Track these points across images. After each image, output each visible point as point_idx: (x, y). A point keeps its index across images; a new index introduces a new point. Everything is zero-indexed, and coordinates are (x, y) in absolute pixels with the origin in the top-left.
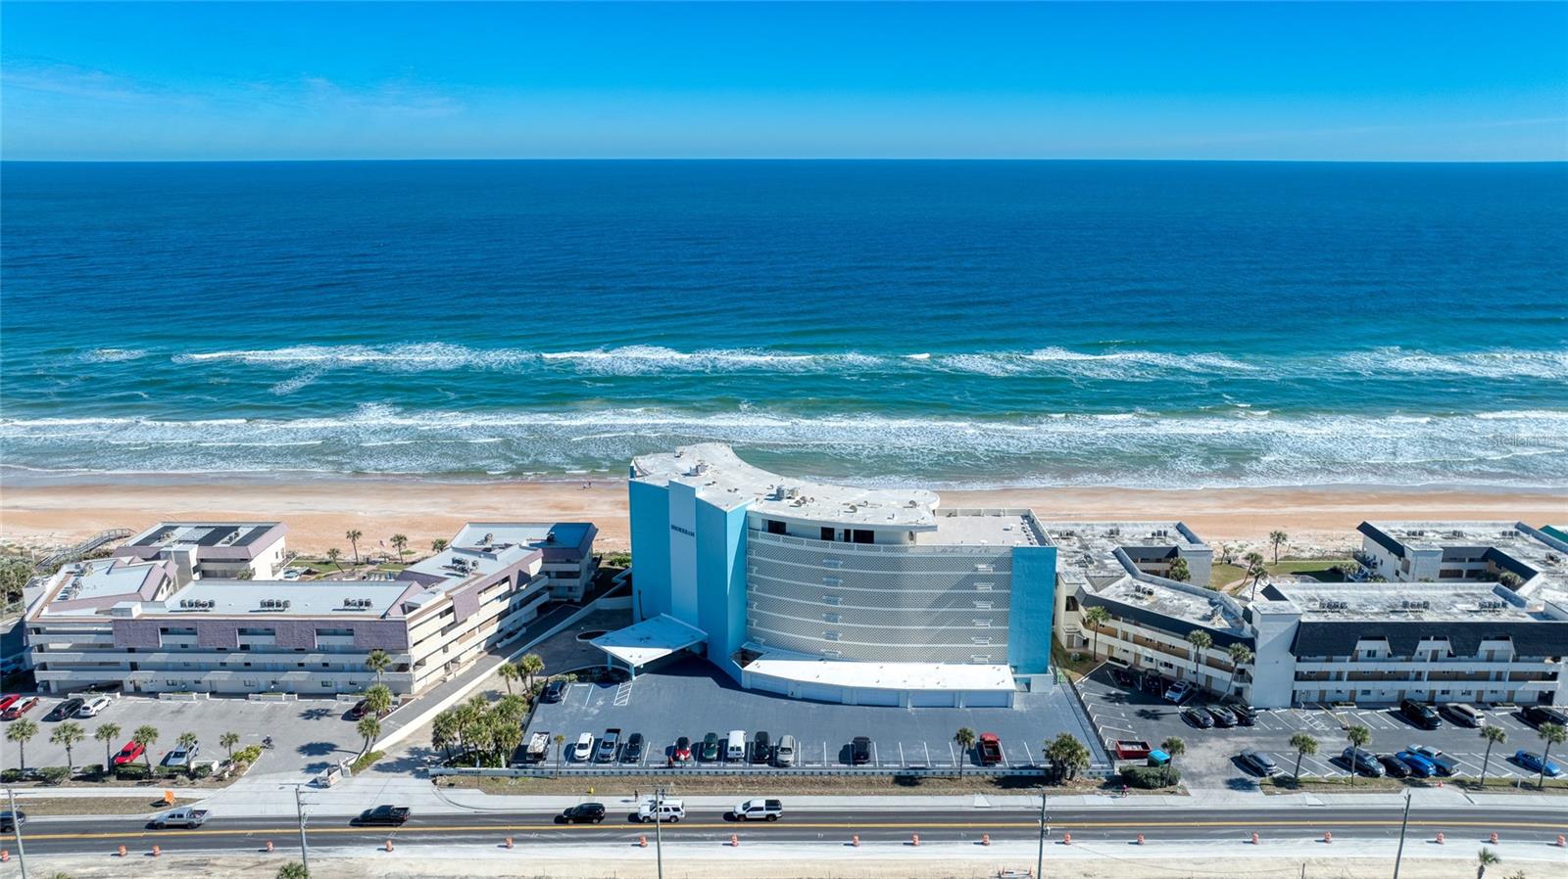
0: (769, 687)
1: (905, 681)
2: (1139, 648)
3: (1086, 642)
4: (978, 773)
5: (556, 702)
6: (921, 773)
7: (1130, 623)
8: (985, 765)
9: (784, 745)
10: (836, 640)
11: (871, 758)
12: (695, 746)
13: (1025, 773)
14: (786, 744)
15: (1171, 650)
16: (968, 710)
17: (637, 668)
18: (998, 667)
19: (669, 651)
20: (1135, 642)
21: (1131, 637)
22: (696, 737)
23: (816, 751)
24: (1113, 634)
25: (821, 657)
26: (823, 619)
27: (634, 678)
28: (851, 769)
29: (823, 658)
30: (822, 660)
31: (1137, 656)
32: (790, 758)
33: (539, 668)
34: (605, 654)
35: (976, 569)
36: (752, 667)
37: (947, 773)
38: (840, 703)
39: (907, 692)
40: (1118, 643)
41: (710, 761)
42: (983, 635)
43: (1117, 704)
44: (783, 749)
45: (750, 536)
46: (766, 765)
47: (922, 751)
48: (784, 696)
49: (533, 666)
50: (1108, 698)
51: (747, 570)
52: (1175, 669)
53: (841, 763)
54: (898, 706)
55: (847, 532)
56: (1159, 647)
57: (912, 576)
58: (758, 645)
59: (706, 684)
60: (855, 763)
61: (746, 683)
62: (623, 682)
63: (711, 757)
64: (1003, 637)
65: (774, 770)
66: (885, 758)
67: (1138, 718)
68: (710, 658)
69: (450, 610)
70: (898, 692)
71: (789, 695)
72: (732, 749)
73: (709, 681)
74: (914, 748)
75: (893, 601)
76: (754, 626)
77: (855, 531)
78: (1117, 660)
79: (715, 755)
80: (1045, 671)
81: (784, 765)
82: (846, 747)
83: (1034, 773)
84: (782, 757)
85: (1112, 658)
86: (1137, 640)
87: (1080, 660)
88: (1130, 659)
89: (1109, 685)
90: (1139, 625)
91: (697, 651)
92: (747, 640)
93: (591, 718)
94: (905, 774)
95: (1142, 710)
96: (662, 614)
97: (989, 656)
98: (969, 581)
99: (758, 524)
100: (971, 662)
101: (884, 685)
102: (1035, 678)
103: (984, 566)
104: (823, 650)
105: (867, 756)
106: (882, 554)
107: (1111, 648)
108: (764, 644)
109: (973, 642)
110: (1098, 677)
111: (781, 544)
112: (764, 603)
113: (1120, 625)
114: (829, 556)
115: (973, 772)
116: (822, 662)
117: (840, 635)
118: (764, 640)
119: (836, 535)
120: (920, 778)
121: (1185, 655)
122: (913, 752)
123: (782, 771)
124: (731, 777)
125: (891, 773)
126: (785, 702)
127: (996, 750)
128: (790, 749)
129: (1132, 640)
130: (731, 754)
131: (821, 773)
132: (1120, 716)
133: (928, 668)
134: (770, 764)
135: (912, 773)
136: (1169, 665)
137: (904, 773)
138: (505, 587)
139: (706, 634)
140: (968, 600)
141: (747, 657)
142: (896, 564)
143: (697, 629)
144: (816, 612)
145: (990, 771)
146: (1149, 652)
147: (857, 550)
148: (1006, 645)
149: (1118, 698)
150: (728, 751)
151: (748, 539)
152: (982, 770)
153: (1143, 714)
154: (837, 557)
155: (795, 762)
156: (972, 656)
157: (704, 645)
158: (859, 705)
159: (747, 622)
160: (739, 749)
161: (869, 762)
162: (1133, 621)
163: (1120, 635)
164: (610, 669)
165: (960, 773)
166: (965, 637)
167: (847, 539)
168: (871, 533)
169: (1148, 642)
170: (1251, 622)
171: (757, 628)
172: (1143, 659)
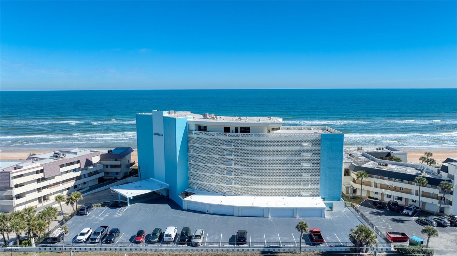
0: (196, 208)
1: (267, 204)
2: (383, 191)
3: (355, 191)
4: (310, 250)
6: (276, 250)
7: (378, 178)
8: (314, 245)
10: (231, 184)
11: (247, 241)
12: (148, 236)
13: (338, 249)
14: (198, 233)
15: (401, 190)
17: (130, 199)
18: (315, 198)
19: (149, 191)
20: (381, 188)
21: (379, 185)
22: (148, 231)
23: (216, 238)
24: (369, 184)
25: (224, 194)
26: (225, 174)
27: (129, 205)
28: (235, 247)
29: (225, 194)
30: (225, 195)
31: (383, 195)
32: (200, 241)
33: (80, 199)
34: (117, 194)
35: (302, 146)
36: (188, 198)
37: (292, 251)
38: (233, 216)
39: (268, 209)
40: (372, 189)
41: (154, 243)
42: (306, 181)
43: (379, 216)
44: (196, 236)
45: (189, 134)
46: (186, 245)
47: (277, 238)
48: (204, 213)
49: (76, 197)
50: (373, 213)
51: (188, 151)
52: (404, 200)
53: (230, 244)
54: (263, 217)
55: (237, 128)
56: (395, 189)
58: (194, 190)
59: (165, 208)
60: (238, 244)
61: (185, 206)
62: (123, 207)
63: (154, 240)
64: (316, 182)
65: (190, 248)
66: (255, 241)
67: (392, 222)
68: (170, 197)
69: (42, 171)
70: (263, 209)
71: (206, 212)
72: (167, 236)
73: (167, 206)
74: (273, 237)
75: (260, 163)
76: (192, 180)
77: (240, 128)
78: (372, 198)
79: (156, 240)
80: (339, 200)
81: (196, 245)
82: (233, 236)
83: (343, 249)
84: (195, 240)
85: (369, 197)
86: (382, 187)
87: (354, 198)
88: (379, 197)
89: (371, 208)
90: (383, 179)
91: (165, 194)
92: (188, 188)
93: (98, 222)
94: (267, 250)
95: (393, 219)
96: (151, 178)
97: (310, 193)
99: (193, 127)
100: (301, 196)
101: (255, 205)
102: (335, 203)
103: (307, 144)
104: (225, 191)
105: (244, 241)
106: (254, 138)
107: (368, 192)
108: (197, 189)
109: (301, 185)
110: (366, 204)
111: (204, 136)
112: (196, 168)
113: (374, 180)
114: (227, 141)
115: (307, 249)
117: (234, 182)
118: (196, 187)
119: (231, 130)
120: (277, 252)
121: (409, 192)
122: (272, 239)
123: (194, 248)
124: (164, 253)
125: (258, 250)
126: (203, 215)
127: (320, 237)
128: (200, 236)
129: (379, 187)
130: (166, 239)
131: (217, 250)
132: (382, 221)
133: (280, 198)
134: (188, 245)
135: (271, 249)
136: (400, 199)
137: (266, 250)
138: (77, 166)
139: (168, 185)
140: (299, 163)
141: (187, 194)
142: (261, 143)
143: (165, 183)
144: (221, 171)
145: (317, 248)
146: (388, 192)
147: (241, 137)
148: (319, 187)
149: (378, 214)
150: (164, 237)
151: (189, 135)
152: (313, 248)
153: (394, 220)
154: (231, 141)
155: (203, 243)
156: (301, 193)
157: (167, 190)
158: (242, 216)
159: (188, 178)
160: (170, 236)
161: (246, 243)
162: (380, 177)
163: (373, 184)
164: (120, 202)
165: (300, 250)
166: (298, 182)
167: (237, 131)
168: (249, 129)
169: (387, 187)
170: (447, 172)
171: (193, 181)
172: (386, 196)
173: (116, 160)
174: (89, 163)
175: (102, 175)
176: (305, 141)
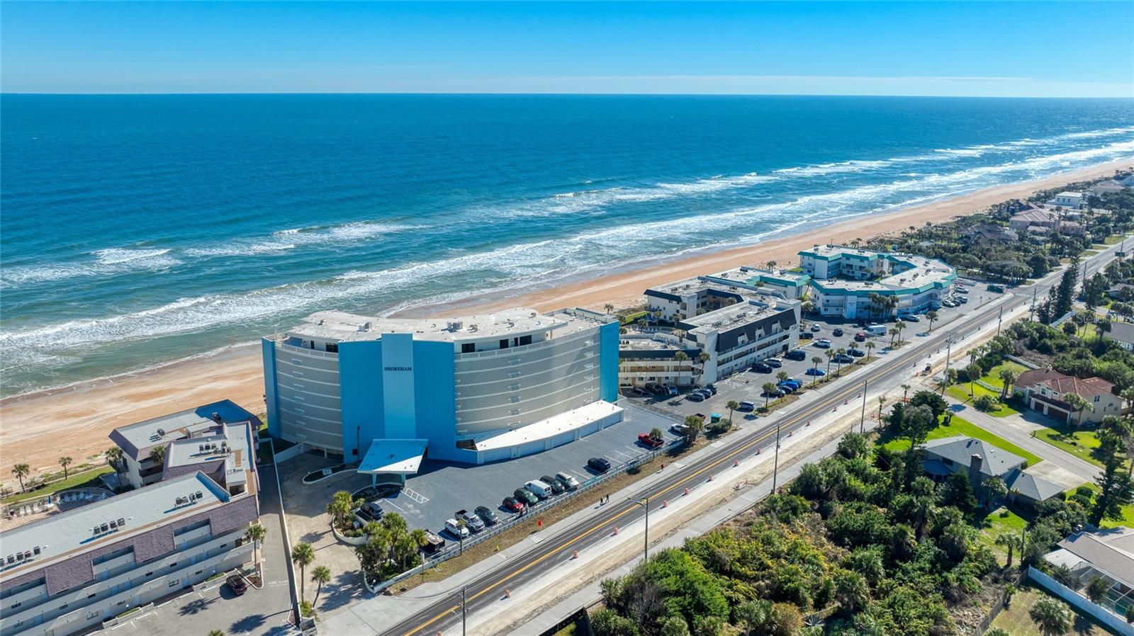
0: (497, 457)
2: (638, 374)
10: (518, 413)
11: (609, 466)
15: (653, 369)
16: (606, 429)
18: (599, 402)
20: (632, 371)
25: (511, 429)
26: (509, 402)
31: (634, 379)
35: (586, 345)
36: (480, 448)
42: (589, 385)
43: (655, 405)
45: (455, 358)
47: (623, 455)
48: (509, 459)
50: (645, 403)
52: (656, 380)
53: (597, 476)
55: (516, 339)
56: (647, 370)
57: (557, 358)
60: (605, 473)
61: (480, 460)
62: (401, 489)
64: (597, 384)
67: (671, 407)
71: (513, 457)
74: (616, 455)
76: (460, 424)
77: (520, 338)
78: (626, 385)
80: (616, 398)
82: (586, 467)
89: (638, 397)
90: (637, 360)
92: (456, 435)
94: (630, 469)
97: (592, 398)
98: (581, 354)
100: (585, 404)
103: (589, 342)
104: (509, 424)
106: (537, 349)
108: (467, 434)
109: (584, 392)
111: (472, 359)
112: (468, 404)
114: (512, 358)
116: (513, 432)
117: (520, 409)
118: (466, 431)
119: (510, 344)
121: (661, 369)
122: (620, 457)
125: (625, 471)
128: (571, 478)
135: (632, 466)
136: (652, 379)
139: (426, 440)
140: (580, 366)
141: (472, 443)
142: (549, 352)
144: (503, 399)
146: (643, 374)
147: (527, 349)
148: (599, 388)
149: (651, 402)
153: (671, 404)
154: (515, 357)
155: (578, 484)
161: (610, 469)
166: (580, 390)
167: (516, 345)
168: (530, 337)
169: (640, 369)
170: (696, 341)
172: (637, 379)
176: (587, 339)
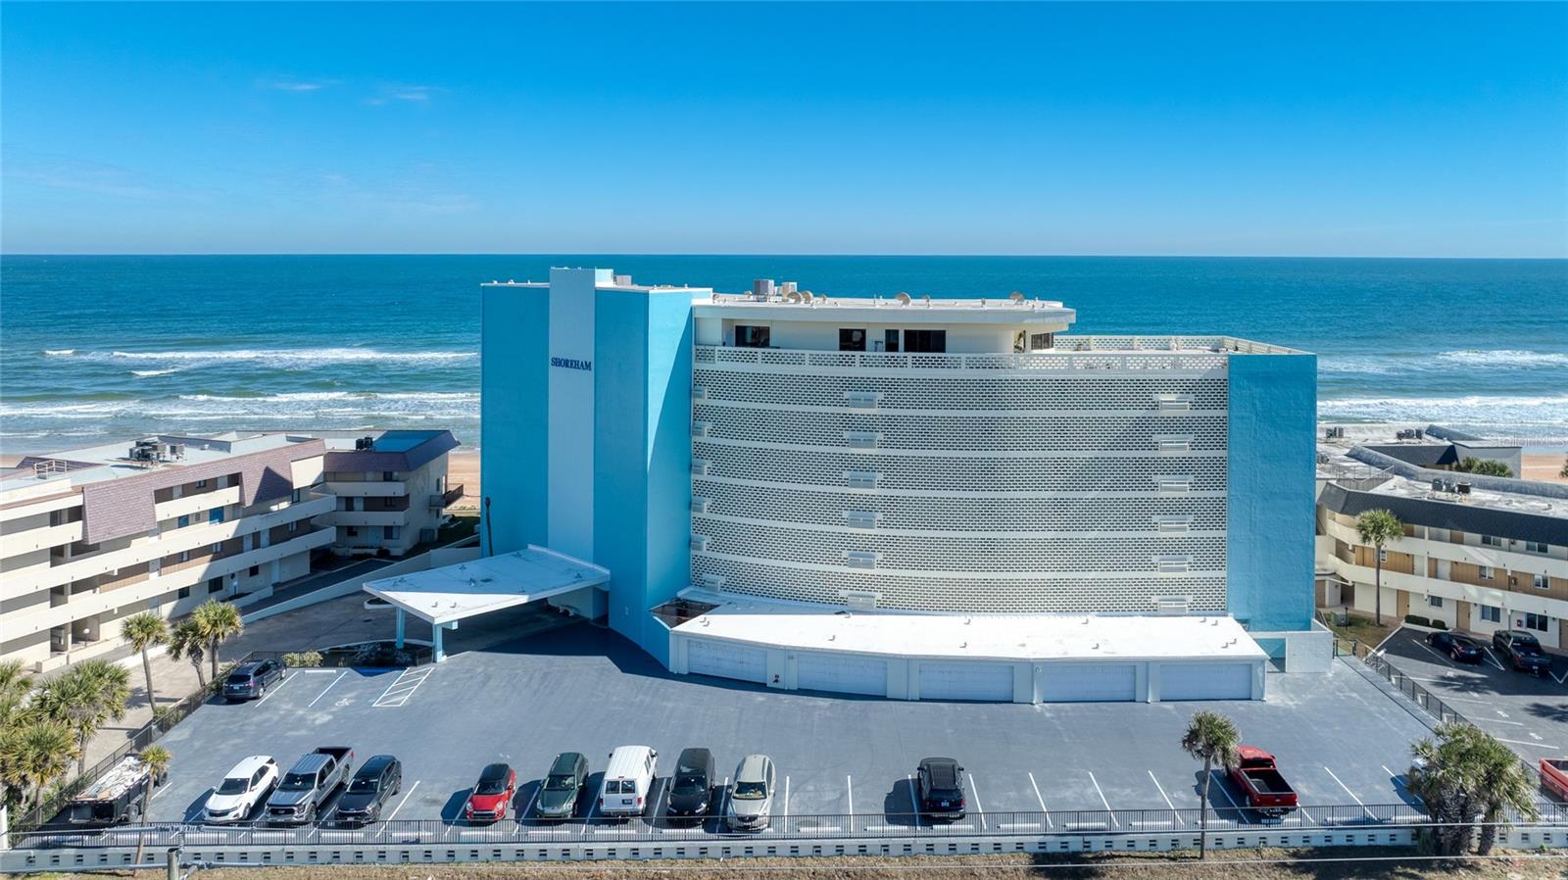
1: (1023, 645)
2: (1472, 592)
3: (1347, 594)
4: (1241, 841)
5: (242, 700)
6: (1098, 844)
7: (1439, 539)
8: (1255, 818)
9: (748, 777)
10: (869, 565)
11: (967, 808)
12: (530, 787)
13: (1361, 838)
14: (752, 774)
15: (1541, 586)
16: (1169, 706)
17: (447, 632)
18: (1211, 620)
19: (523, 599)
20: (1455, 578)
21: (1445, 569)
22: (530, 767)
23: (829, 796)
24: (1406, 565)
25: (840, 608)
26: (842, 521)
27: (441, 657)
28: (916, 836)
29: (842, 608)
30: (843, 612)
31: (1463, 607)
32: (758, 808)
33: (230, 630)
34: (392, 612)
35: (1156, 406)
36: (693, 626)
37: (1164, 846)
38: (884, 698)
39: (1031, 666)
40: (1419, 585)
41: (556, 821)
42: (1175, 549)
43: (1476, 695)
44: (744, 788)
45: (697, 358)
46: (699, 831)
47: (1090, 791)
48: (760, 687)
49: (215, 624)
50: (1444, 682)
51: (692, 430)
52: (1554, 627)
53: (891, 820)
54: (1011, 702)
55: (891, 335)
57: (1024, 421)
58: (711, 588)
59: (597, 668)
60: (928, 821)
61: (677, 661)
62: (415, 665)
63: (557, 811)
64: (1213, 554)
65: (716, 843)
66: (998, 805)
67: (1535, 718)
68: (612, 624)
69: (76, 514)
70: (1010, 667)
71: (770, 684)
72: (614, 787)
73: (604, 661)
74: (1069, 787)
75: (987, 474)
76: (704, 552)
77: (906, 332)
78: (1424, 622)
79: (568, 806)
80: (1307, 626)
81: (746, 826)
82: (901, 787)
83: (1382, 838)
84: (740, 807)
85: (1410, 619)
86: (1461, 574)
87: (1350, 625)
88: (1448, 616)
89: (1432, 662)
90: (1460, 541)
91: (588, 612)
92: (689, 583)
93: (303, 732)
94: (1058, 849)
95: (1537, 706)
96: (531, 547)
97: (1190, 598)
99: (715, 332)
100: (1153, 611)
101: (975, 651)
102: (1292, 638)
103: (1172, 397)
104: (843, 593)
105: (957, 804)
106: (963, 373)
107: (1402, 596)
108: (725, 588)
109: (1154, 567)
110: (1402, 646)
111: (760, 368)
112: (724, 499)
113: (1425, 547)
114: (851, 383)
115: (1230, 840)
116: (842, 616)
117: (879, 556)
118: (722, 580)
120: (1098, 858)
122: (1068, 794)
123: (738, 845)
124: (602, 866)
125: (1020, 847)
126: (759, 697)
127: (1275, 782)
128: (759, 787)
129: (1447, 576)
130: (610, 802)
131: (840, 850)
132: (1494, 715)
133: (1073, 622)
134: (709, 827)
135: (1075, 844)
137: (1054, 846)
138: (228, 496)
139: (607, 572)
140: (1143, 472)
141: (685, 610)
142: (990, 393)
143: (591, 566)
144: (829, 508)
145: (1271, 832)
146: (1493, 597)
147: (910, 368)
148: (1223, 574)
149: (1467, 685)
150: (603, 794)
151: (693, 365)
152: (1252, 832)
153: (1542, 711)
154: (870, 385)
155: (773, 818)
156: (1155, 599)
157: (602, 596)
158: (922, 700)
159: (690, 543)
160: (629, 787)
161: (962, 817)
162: (1447, 532)
163: (1422, 565)
164: (400, 646)
165: (1200, 843)
166: (1140, 554)
167: (892, 347)
168: (940, 334)
169: (1479, 576)
171: (710, 554)
172: (1476, 613)
173: (388, 477)
174: (275, 486)
175: (325, 537)
176: (1168, 385)
